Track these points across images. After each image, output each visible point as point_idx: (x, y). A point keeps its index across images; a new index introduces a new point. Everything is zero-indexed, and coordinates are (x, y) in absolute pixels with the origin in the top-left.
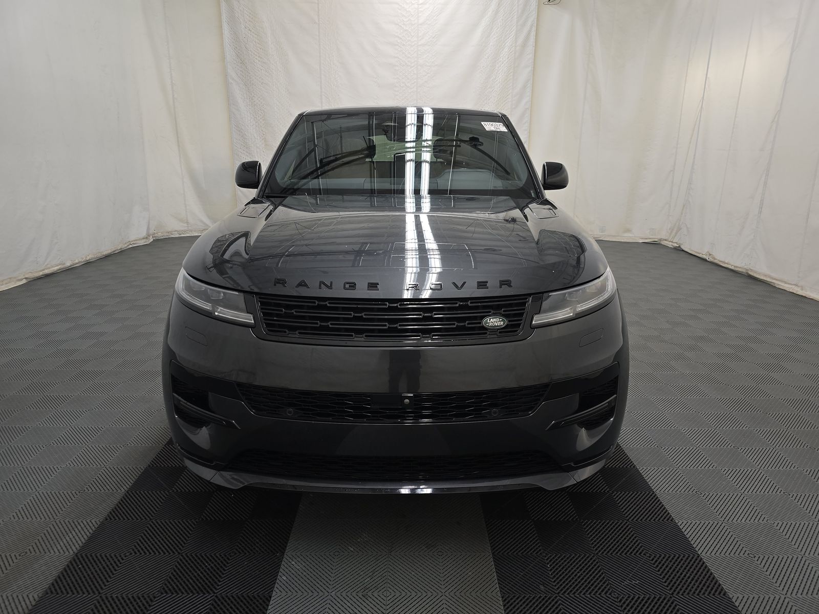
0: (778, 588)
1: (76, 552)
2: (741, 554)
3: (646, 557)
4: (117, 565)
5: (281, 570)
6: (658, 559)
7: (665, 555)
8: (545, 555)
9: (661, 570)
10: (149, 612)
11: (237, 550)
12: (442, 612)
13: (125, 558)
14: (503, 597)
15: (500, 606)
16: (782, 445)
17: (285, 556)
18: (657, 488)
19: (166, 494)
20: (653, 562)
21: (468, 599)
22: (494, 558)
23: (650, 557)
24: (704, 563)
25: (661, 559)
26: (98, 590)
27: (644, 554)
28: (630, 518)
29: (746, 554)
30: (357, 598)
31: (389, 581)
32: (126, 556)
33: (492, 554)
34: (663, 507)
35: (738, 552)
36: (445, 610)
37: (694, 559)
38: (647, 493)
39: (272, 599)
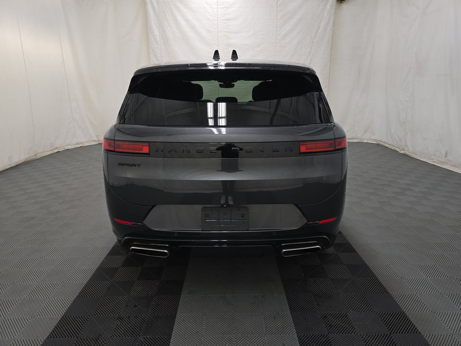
0: (449, 330)
1: (62, 315)
2: (427, 311)
3: (375, 313)
4: (85, 322)
5: (175, 323)
6: (382, 314)
7: (386, 312)
8: (319, 313)
9: (384, 320)
10: (106, 345)
11: (150, 312)
12: (265, 345)
13: (89, 318)
14: (298, 336)
15: (297, 341)
16: (447, 251)
17: (177, 316)
18: (379, 276)
19: (109, 283)
20: (379, 316)
21: (279, 337)
22: (291, 315)
23: (377, 313)
24: (407, 316)
25: (383, 314)
26: (76, 335)
27: (374, 312)
28: (365, 292)
29: (430, 311)
30: (218, 338)
31: (235, 328)
32: (90, 317)
33: (291, 313)
34: (383, 286)
35: (425, 310)
36: (267, 344)
37: (402, 314)
38: (373, 279)
39: (172, 339)
